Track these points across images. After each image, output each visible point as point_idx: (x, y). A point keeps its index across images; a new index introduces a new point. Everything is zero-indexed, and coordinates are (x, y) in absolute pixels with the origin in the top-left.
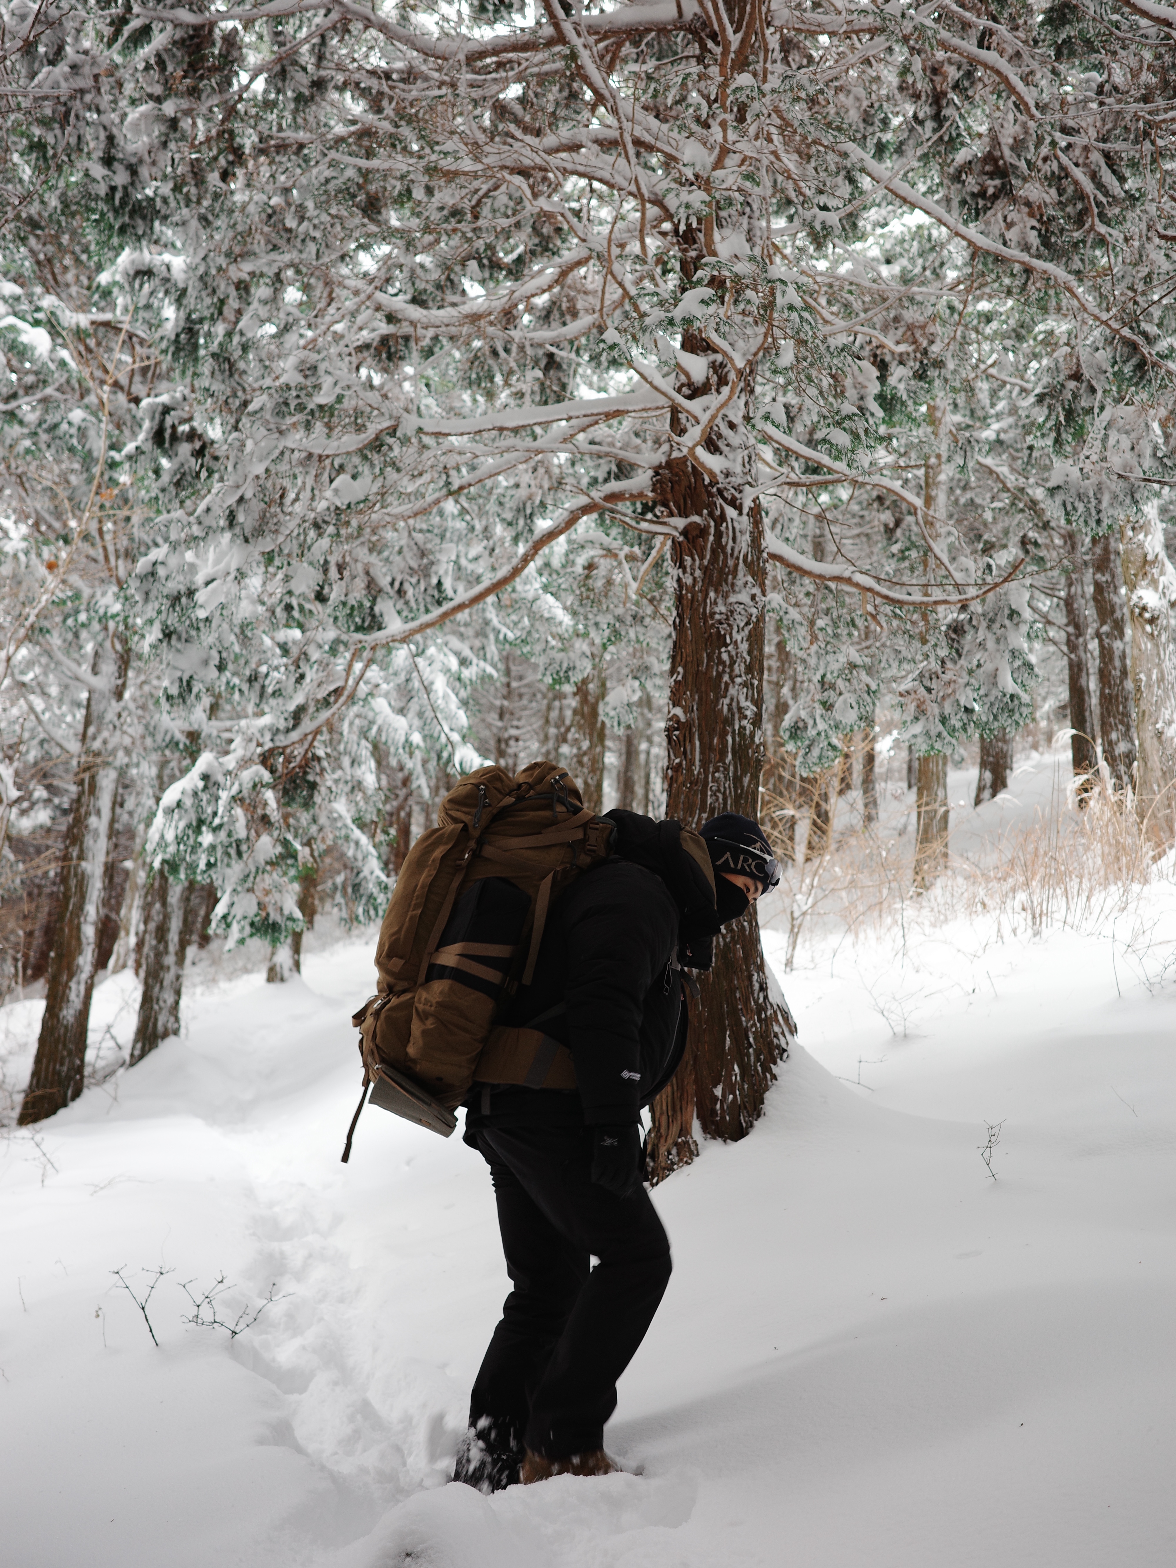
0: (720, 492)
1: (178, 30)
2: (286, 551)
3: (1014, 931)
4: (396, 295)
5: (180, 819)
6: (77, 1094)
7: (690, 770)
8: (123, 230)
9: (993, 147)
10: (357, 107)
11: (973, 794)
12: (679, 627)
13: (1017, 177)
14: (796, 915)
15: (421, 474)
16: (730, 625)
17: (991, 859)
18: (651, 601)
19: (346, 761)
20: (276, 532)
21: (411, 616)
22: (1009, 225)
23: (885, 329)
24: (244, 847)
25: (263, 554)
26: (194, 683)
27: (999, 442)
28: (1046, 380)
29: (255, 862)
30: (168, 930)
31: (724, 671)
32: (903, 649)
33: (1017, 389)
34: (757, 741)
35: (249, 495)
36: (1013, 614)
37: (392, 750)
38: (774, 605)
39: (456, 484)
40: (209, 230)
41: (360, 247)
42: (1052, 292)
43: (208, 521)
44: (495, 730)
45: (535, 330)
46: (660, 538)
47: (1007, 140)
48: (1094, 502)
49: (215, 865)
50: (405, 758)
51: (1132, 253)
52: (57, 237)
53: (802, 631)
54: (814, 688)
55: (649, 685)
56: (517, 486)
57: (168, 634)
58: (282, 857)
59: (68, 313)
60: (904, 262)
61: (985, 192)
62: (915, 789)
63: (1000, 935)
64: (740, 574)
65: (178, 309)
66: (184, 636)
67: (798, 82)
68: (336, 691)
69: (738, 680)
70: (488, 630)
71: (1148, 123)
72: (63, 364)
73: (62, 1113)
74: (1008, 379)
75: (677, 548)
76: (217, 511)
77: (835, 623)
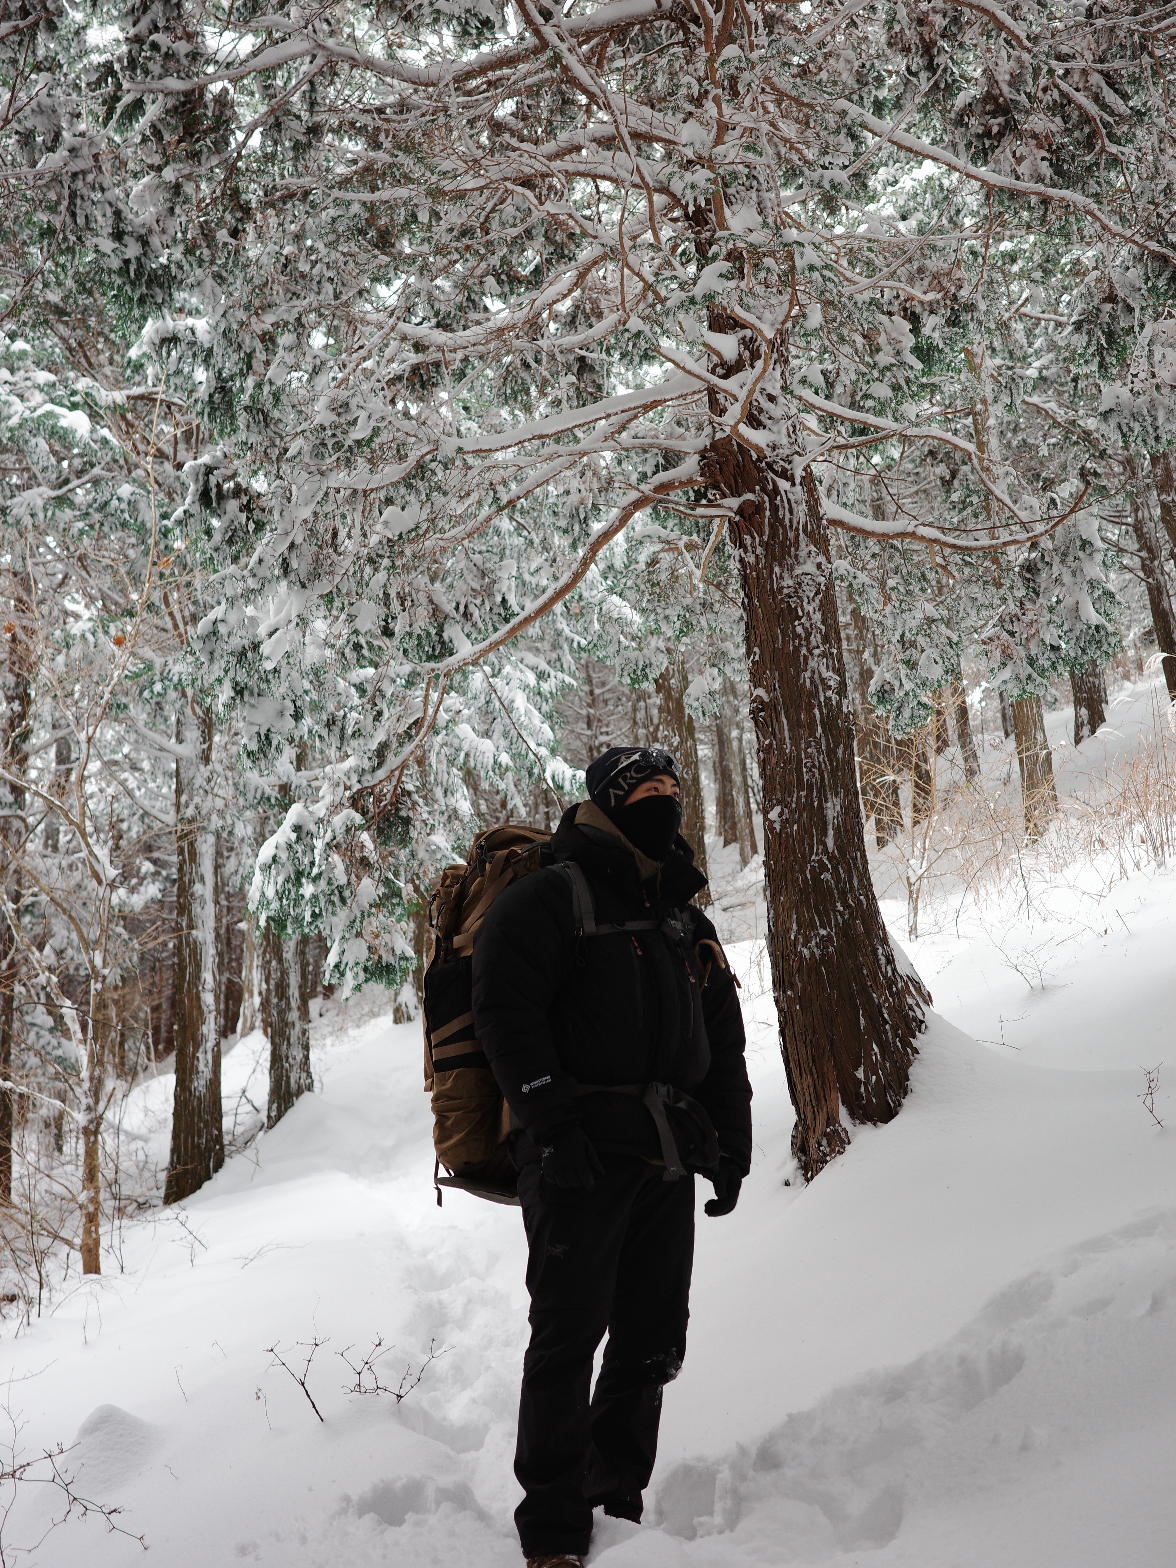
0: (770, 466)
1: (169, 98)
2: (344, 591)
3: (1137, 865)
4: (421, 323)
5: (278, 874)
6: (219, 1165)
7: (781, 750)
8: (142, 301)
9: (991, 86)
10: (354, 146)
11: (1073, 734)
12: (748, 608)
13: (1020, 111)
14: (912, 880)
15: (468, 494)
16: (799, 598)
17: (1101, 796)
18: (718, 586)
19: (439, 792)
20: (332, 573)
21: (480, 637)
22: (1019, 160)
23: (911, 281)
24: (347, 893)
25: (322, 596)
26: (272, 735)
27: (1043, 379)
28: (1081, 306)
29: (359, 906)
30: (288, 985)
31: (801, 645)
32: (978, 595)
33: (1052, 323)
34: (845, 710)
35: (299, 540)
36: (1085, 544)
37: (483, 774)
38: (842, 571)
39: (504, 499)
40: (225, 287)
41: (375, 280)
42: (1072, 219)
43: (263, 572)
44: (585, 740)
45: (562, 336)
46: (717, 521)
47: (1003, 77)
48: (1149, 420)
49: (320, 914)
50: (496, 780)
51: (1148, 168)
52: (84, 321)
53: (874, 593)
54: (895, 648)
55: (728, 670)
56: (568, 492)
57: (239, 691)
58: (386, 897)
59: (103, 392)
60: (920, 215)
61: (990, 131)
62: (1013, 736)
63: (1123, 870)
64: (802, 545)
65: (207, 370)
66: (256, 690)
67: (784, 45)
68: (416, 723)
69: (817, 652)
70: (562, 640)
71: (1143, 36)
72: (105, 441)
73: (206, 1185)
74: (1041, 316)
75: (734, 528)
76: (269, 560)
77: (906, 581)
